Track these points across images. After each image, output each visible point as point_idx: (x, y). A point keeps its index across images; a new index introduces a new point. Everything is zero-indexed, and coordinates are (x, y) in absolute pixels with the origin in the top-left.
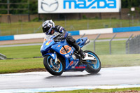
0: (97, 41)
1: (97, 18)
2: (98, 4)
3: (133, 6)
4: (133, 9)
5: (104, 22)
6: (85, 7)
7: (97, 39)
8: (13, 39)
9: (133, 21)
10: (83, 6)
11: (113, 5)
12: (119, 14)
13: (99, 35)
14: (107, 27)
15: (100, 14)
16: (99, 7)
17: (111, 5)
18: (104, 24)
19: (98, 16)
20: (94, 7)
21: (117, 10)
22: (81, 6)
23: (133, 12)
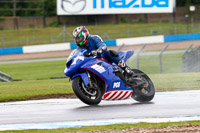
1: (141, 21)
2: (143, 2)
3: (193, 3)
4: (192, 8)
6: (124, 6)
8: (21, 52)
10: (121, 4)
12: (173, 14)
14: (155, 33)
15: (146, 15)
16: (144, 5)
17: (161, 3)
18: (152, 30)
19: (143, 18)
20: (137, 6)
21: (170, 9)
23: (193, 12)
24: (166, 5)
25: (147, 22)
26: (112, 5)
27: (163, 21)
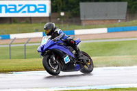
0: (27, 45)
1: (27, 22)
2: (29, 9)
3: (63, 10)
4: (62, 14)
5: (34, 26)
6: (16, 12)
7: (27, 43)
9: (62, 25)
10: (13, 10)
11: (43, 10)
12: (49, 18)
13: (30, 39)
14: (37, 31)
15: (30, 18)
16: (29, 11)
17: (41, 10)
18: (34, 28)
19: (28, 20)
20: (25, 12)
21: (47, 14)
22: (11, 10)
23: (63, 16)
24: (45, 11)
25: (31, 23)
26: (7, 11)
27: (43, 23)
